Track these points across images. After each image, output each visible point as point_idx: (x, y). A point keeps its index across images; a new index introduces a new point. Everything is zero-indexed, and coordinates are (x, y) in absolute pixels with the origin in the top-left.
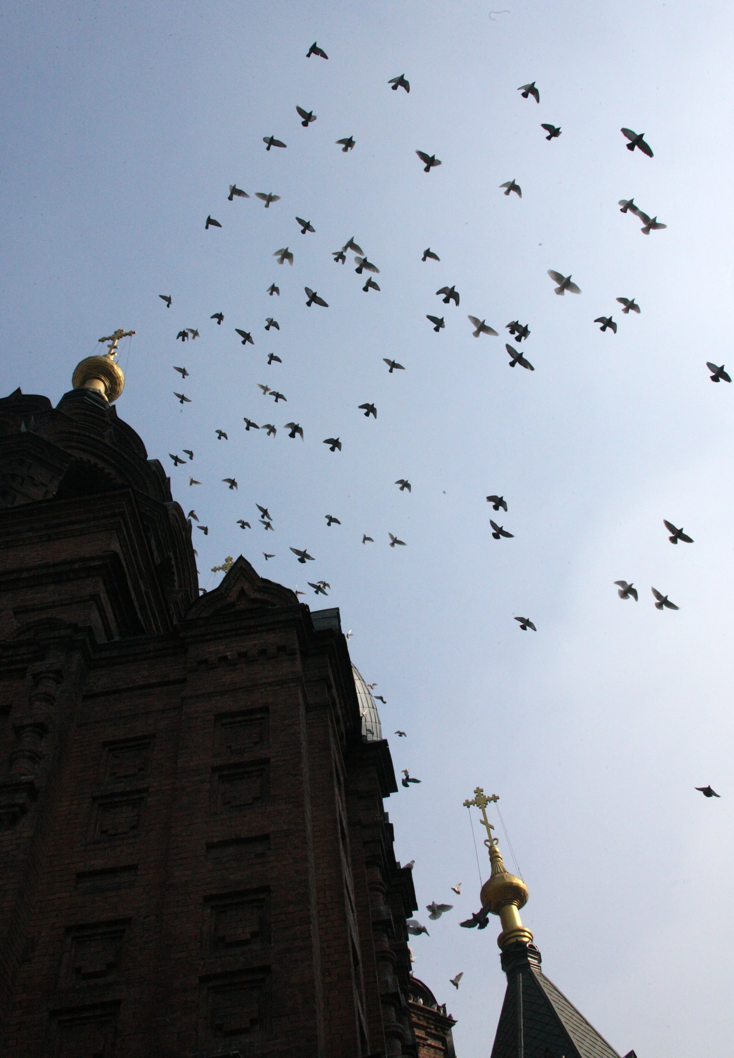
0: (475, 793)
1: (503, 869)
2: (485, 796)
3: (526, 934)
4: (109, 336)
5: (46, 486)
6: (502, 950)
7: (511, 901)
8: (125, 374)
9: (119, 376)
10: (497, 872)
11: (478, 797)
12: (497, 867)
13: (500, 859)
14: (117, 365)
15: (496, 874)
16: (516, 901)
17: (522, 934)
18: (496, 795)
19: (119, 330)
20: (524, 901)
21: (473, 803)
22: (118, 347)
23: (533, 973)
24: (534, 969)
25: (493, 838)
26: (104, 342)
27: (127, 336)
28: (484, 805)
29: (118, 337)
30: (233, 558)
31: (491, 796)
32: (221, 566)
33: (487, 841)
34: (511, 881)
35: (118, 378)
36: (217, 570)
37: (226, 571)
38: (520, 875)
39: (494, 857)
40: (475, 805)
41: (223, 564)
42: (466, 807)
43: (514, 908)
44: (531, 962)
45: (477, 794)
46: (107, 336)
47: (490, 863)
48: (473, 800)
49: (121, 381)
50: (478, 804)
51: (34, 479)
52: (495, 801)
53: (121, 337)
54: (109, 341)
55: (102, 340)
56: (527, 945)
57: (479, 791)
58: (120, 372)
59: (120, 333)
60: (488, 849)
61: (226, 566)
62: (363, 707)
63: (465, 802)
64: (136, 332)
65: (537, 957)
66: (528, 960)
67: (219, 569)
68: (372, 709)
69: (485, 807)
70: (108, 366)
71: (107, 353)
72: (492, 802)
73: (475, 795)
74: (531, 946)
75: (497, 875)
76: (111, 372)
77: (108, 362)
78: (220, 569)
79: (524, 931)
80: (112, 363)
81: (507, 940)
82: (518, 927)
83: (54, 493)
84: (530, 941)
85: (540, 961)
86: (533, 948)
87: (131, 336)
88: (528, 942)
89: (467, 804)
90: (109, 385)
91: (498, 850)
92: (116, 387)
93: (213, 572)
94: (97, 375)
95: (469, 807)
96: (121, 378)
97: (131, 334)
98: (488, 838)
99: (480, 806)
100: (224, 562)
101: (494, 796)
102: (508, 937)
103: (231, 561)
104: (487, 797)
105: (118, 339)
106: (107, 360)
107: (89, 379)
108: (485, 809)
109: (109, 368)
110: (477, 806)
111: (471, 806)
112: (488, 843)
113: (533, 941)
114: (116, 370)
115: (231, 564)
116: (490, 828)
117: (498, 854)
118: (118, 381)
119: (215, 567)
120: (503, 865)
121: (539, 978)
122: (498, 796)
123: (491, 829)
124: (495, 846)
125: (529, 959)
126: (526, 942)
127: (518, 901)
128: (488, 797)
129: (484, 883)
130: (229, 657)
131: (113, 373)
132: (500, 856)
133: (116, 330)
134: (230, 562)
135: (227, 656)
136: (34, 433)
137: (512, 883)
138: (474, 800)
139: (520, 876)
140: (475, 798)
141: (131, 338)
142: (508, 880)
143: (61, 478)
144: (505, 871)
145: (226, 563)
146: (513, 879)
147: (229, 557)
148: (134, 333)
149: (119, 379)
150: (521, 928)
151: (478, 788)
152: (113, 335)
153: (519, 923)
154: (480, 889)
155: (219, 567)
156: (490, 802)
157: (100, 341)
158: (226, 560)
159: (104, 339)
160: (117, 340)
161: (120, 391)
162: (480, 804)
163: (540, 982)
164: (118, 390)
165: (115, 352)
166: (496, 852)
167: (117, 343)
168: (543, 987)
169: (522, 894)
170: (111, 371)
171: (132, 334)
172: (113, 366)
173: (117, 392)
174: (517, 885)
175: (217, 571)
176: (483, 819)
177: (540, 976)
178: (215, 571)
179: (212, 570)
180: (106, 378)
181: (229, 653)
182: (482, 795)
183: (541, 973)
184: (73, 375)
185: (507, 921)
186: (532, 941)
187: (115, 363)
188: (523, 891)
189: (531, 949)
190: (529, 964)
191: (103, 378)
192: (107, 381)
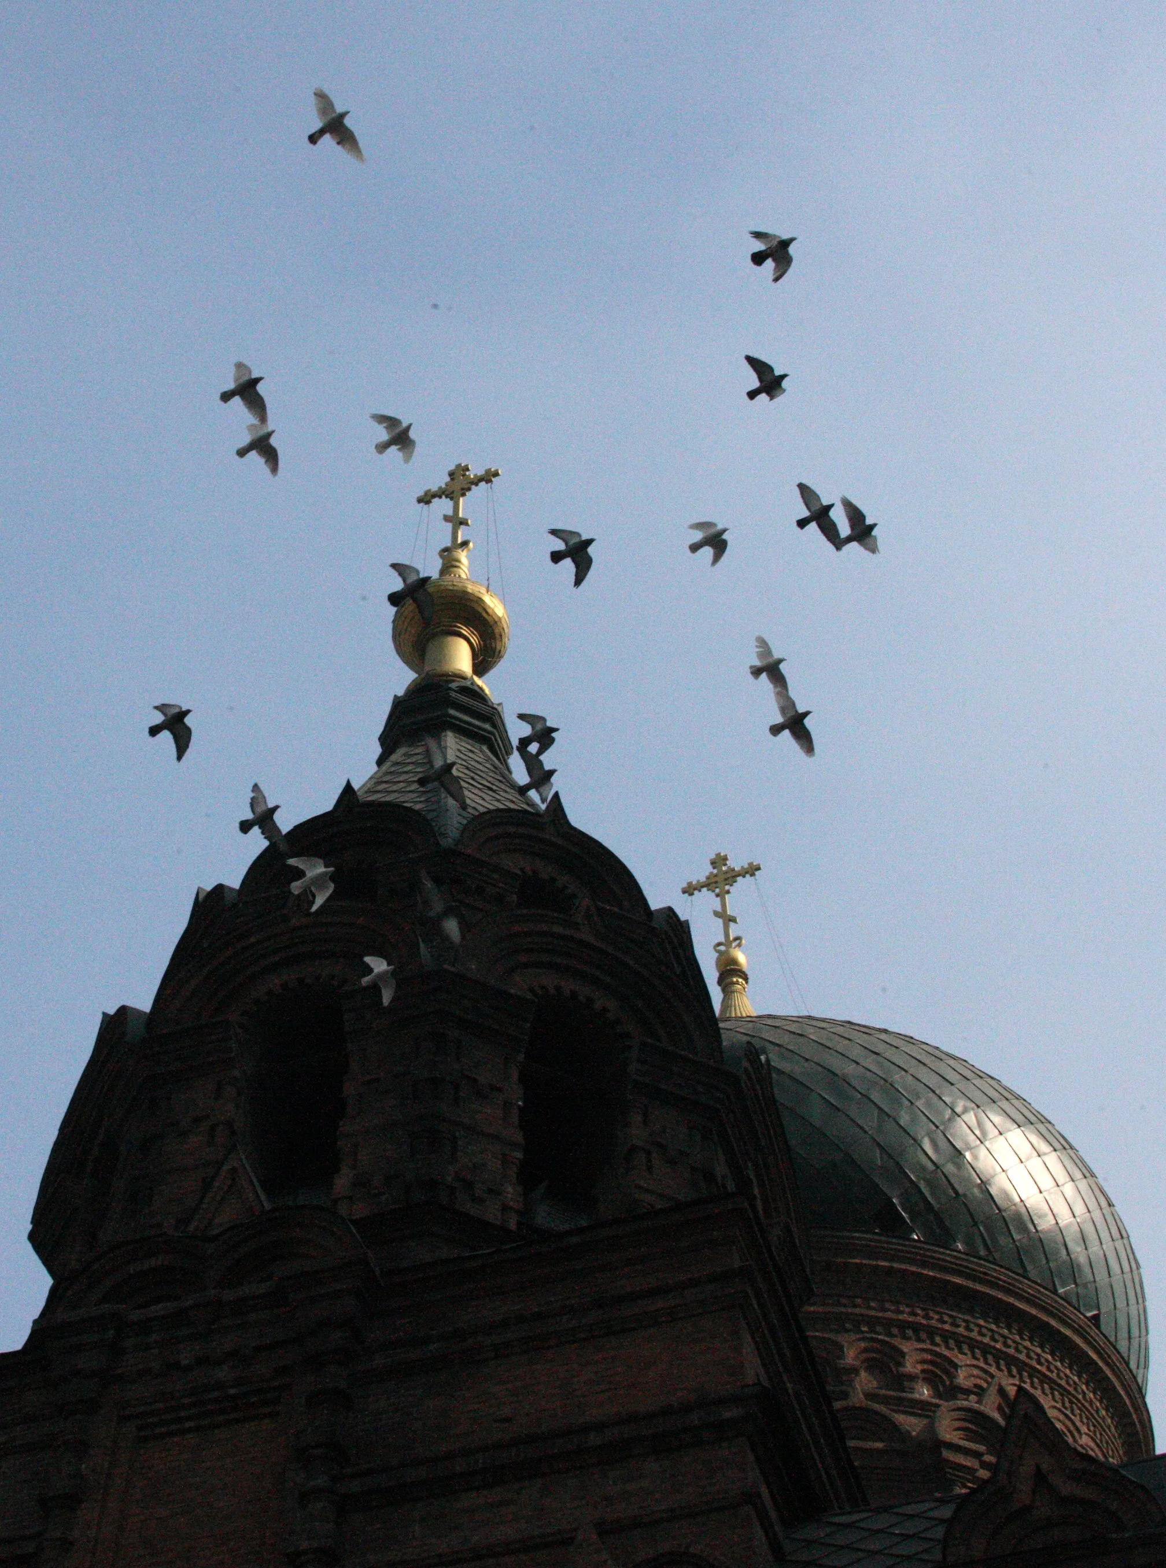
4: (440, 488)
5: (500, 1090)
8: (503, 601)
9: (496, 619)
14: (489, 593)
19: (458, 466)
22: (469, 522)
26: (431, 505)
27: (482, 484)
29: (463, 489)
30: (728, 857)
32: (703, 879)
35: (497, 622)
36: (695, 889)
37: (717, 890)
41: (707, 874)
46: (434, 488)
49: (503, 629)
51: (475, 1080)
53: (469, 489)
54: (442, 501)
55: (426, 499)
58: (495, 605)
59: (463, 476)
61: (714, 880)
62: (1101, 1243)
64: (500, 472)
67: (699, 887)
68: (1120, 1241)
70: (472, 600)
71: (448, 544)
76: (481, 616)
77: (470, 591)
78: (703, 887)
80: (479, 592)
83: (520, 1103)
87: (489, 484)
90: (479, 641)
92: (493, 645)
93: (686, 895)
94: (451, 626)
96: (503, 621)
97: (489, 477)
100: (708, 869)
103: (725, 865)
105: (463, 495)
106: (467, 587)
107: (434, 636)
109: (475, 606)
114: (489, 607)
115: (726, 872)
118: (496, 631)
119: (690, 884)
131: (485, 615)
133: (452, 467)
134: (724, 868)
136: (453, 969)
141: (491, 488)
143: (521, 1057)
145: (715, 871)
147: (718, 855)
148: (496, 474)
149: (499, 624)
152: (447, 484)
155: (698, 881)
157: (420, 500)
158: (713, 863)
159: (428, 498)
160: (461, 499)
161: (503, 649)
164: (498, 648)
165: (465, 539)
167: (464, 502)
170: (480, 610)
171: (493, 479)
172: (480, 599)
173: (497, 653)
175: (696, 892)
178: (691, 894)
179: (685, 891)
180: (471, 629)
184: (394, 629)
187: (483, 590)
191: (465, 631)
192: (474, 634)
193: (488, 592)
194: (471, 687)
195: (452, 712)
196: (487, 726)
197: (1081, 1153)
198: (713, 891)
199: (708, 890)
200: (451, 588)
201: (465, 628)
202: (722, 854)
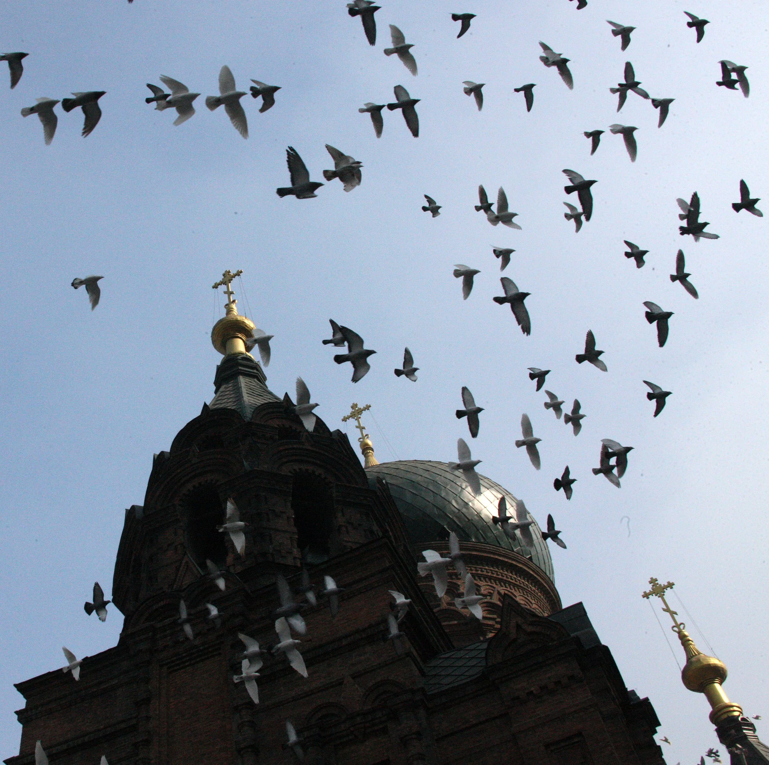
0: (650, 583)
1: (697, 651)
2: (660, 585)
3: (735, 708)
4: (220, 281)
5: (284, 512)
6: (716, 725)
7: (713, 681)
8: (253, 321)
10: (692, 656)
11: (654, 587)
12: (691, 652)
13: (690, 642)
15: (692, 657)
16: (717, 680)
17: (731, 709)
18: (671, 582)
19: (226, 271)
20: (724, 677)
21: (651, 593)
22: (234, 293)
23: (752, 744)
24: (752, 740)
25: (679, 623)
26: (218, 288)
27: (237, 277)
28: (662, 593)
29: (229, 280)
30: (358, 404)
31: (666, 584)
33: (674, 627)
34: (709, 663)
36: (347, 419)
37: (356, 418)
38: (715, 654)
39: (684, 641)
40: (654, 594)
41: (351, 412)
42: (645, 598)
43: (717, 685)
44: (747, 734)
45: (652, 584)
46: (218, 282)
47: (682, 647)
48: (650, 591)
50: (656, 593)
51: (274, 511)
52: (672, 588)
53: (232, 280)
54: (222, 286)
55: (216, 286)
56: (740, 719)
57: (653, 581)
58: (250, 323)
59: (229, 275)
60: (677, 635)
61: (354, 414)
63: (643, 594)
64: (242, 271)
65: (752, 728)
66: (744, 733)
67: (348, 418)
68: (535, 526)
69: (664, 595)
71: (227, 302)
72: (669, 589)
73: (651, 585)
74: (743, 719)
75: (693, 659)
76: (245, 328)
77: (239, 319)
78: (350, 417)
79: (733, 706)
80: (243, 319)
81: (719, 717)
82: (726, 703)
84: (741, 714)
85: (754, 730)
86: (745, 721)
87: (239, 276)
88: (739, 716)
89: (646, 595)
91: (686, 633)
93: (344, 421)
94: (234, 335)
95: (648, 598)
97: (239, 273)
98: (674, 625)
99: (658, 595)
100: (351, 410)
101: (669, 583)
102: (719, 714)
103: (357, 407)
104: (662, 586)
105: (230, 282)
106: (237, 318)
107: (228, 339)
108: (664, 596)
109: (242, 325)
110: (656, 595)
111: (650, 596)
112: (675, 629)
113: (743, 712)
114: (248, 324)
115: (357, 410)
116: (673, 614)
117: (688, 638)
119: (344, 417)
120: (696, 647)
121: (759, 748)
122: (673, 583)
123: (675, 615)
124: (683, 630)
125: (744, 731)
126: (737, 716)
127: (718, 678)
128: (664, 585)
129: (682, 668)
130: (534, 692)
132: (690, 639)
133: (224, 272)
134: (357, 409)
135: (532, 692)
137: (709, 665)
138: (652, 590)
139: (715, 656)
140: (652, 588)
141: (240, 278)
142: (705, 663)
144: (699, 653)
145: (353, 410)
146: (709, 660)
147: (353, 404)
148: (241, 272)
150: (729, 704)
151: (652, 578)
152: (223, 279)
153: (726, 699)
154: (680, 675)
155: (348, 415)
156: (667, 589)
157: (213, 287)
158: (352, 407)
160: (229, 284)
162: (658, 594)
163: (762, 752)
165: (234, 299)
166: (685, 636)
167: (230, 285)
168: (765, 756)
169: (721, 672)
170: (244, 326)
171: (240, 274)
172: (244, 322)
174: (714, 665)
175: (347, 420)
176: (665, 607)
177: (760, 745)
178: (346, 421)
179: (343, 420)
180: (242, 334)
181: (532, 689)
182: (658, 584)
183: (759, 743)
184: (212, 339)
185: (713, 699)
186: (741, 713)
187: (244, 318)
188: (721, 669)
189: (744, 722)
190: (745, 736)
191: (240, 335)
192: (244, 336)
193: (246, 318)
194: (246, 357)
195: (240, 368)
196: (255, 371)
197: (514, 495)
198: (354, 418)
199: (352, 418)
200: (232, 320)
201: (239, 334)
202: (355, 403)
